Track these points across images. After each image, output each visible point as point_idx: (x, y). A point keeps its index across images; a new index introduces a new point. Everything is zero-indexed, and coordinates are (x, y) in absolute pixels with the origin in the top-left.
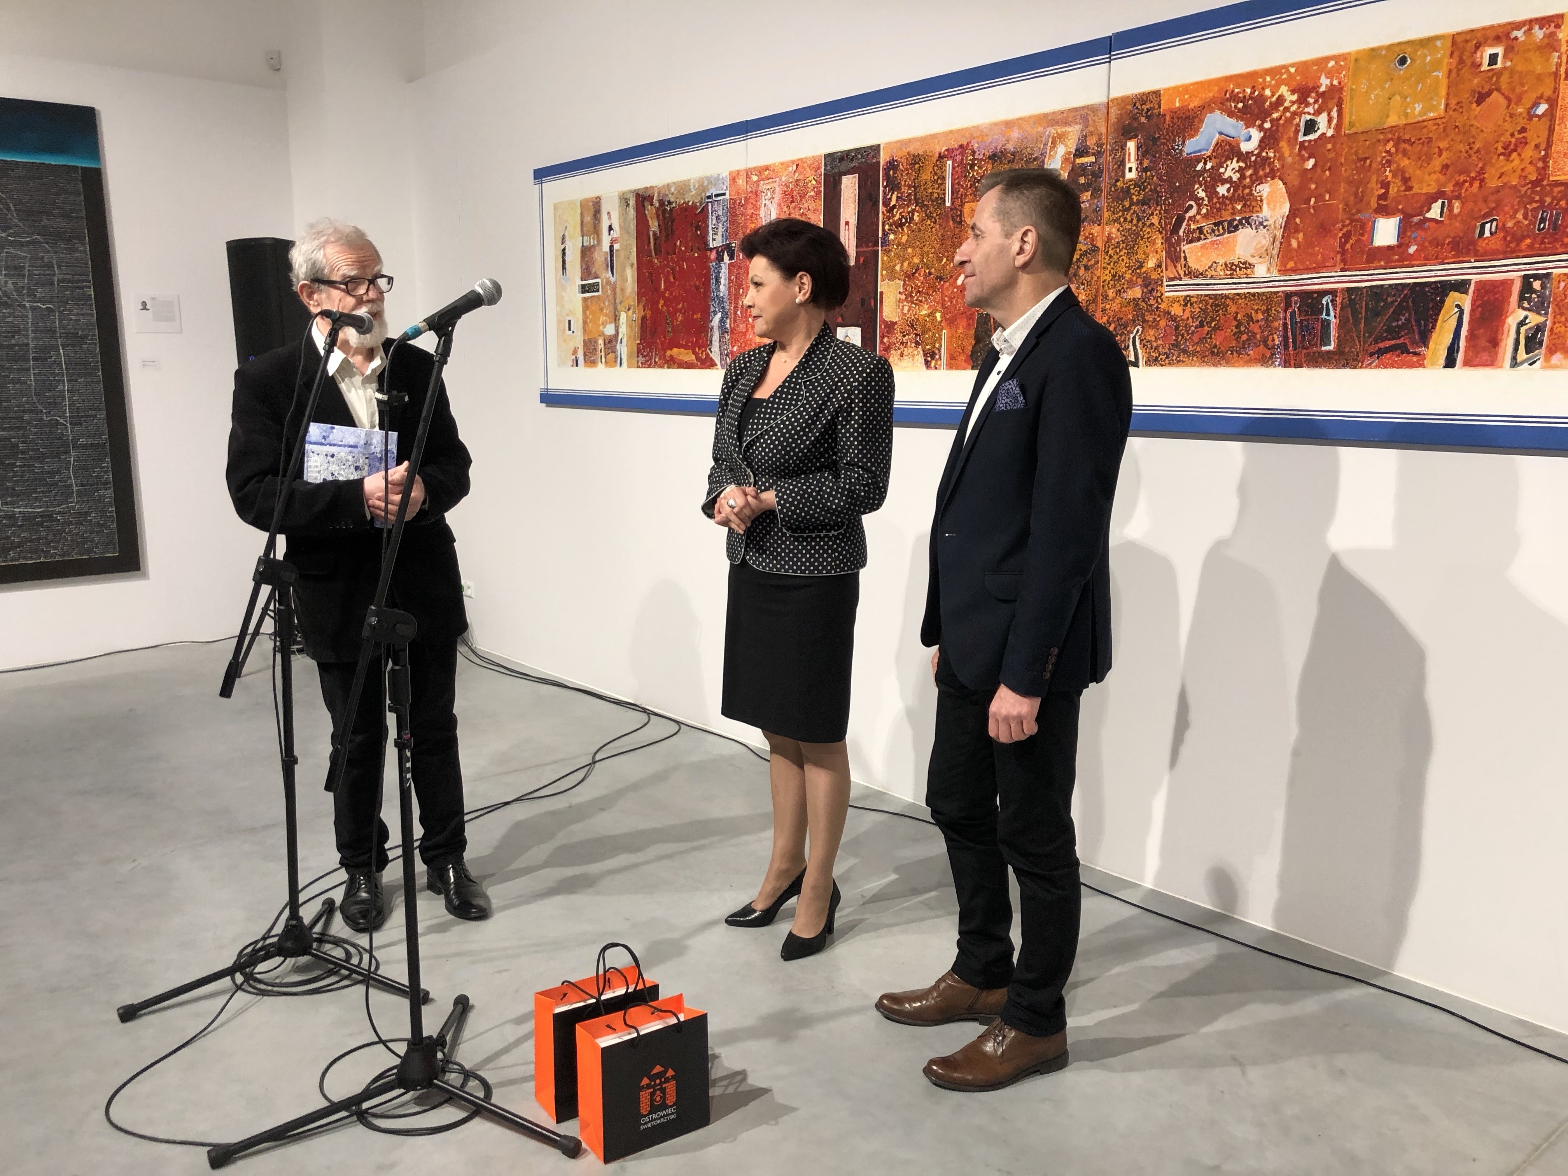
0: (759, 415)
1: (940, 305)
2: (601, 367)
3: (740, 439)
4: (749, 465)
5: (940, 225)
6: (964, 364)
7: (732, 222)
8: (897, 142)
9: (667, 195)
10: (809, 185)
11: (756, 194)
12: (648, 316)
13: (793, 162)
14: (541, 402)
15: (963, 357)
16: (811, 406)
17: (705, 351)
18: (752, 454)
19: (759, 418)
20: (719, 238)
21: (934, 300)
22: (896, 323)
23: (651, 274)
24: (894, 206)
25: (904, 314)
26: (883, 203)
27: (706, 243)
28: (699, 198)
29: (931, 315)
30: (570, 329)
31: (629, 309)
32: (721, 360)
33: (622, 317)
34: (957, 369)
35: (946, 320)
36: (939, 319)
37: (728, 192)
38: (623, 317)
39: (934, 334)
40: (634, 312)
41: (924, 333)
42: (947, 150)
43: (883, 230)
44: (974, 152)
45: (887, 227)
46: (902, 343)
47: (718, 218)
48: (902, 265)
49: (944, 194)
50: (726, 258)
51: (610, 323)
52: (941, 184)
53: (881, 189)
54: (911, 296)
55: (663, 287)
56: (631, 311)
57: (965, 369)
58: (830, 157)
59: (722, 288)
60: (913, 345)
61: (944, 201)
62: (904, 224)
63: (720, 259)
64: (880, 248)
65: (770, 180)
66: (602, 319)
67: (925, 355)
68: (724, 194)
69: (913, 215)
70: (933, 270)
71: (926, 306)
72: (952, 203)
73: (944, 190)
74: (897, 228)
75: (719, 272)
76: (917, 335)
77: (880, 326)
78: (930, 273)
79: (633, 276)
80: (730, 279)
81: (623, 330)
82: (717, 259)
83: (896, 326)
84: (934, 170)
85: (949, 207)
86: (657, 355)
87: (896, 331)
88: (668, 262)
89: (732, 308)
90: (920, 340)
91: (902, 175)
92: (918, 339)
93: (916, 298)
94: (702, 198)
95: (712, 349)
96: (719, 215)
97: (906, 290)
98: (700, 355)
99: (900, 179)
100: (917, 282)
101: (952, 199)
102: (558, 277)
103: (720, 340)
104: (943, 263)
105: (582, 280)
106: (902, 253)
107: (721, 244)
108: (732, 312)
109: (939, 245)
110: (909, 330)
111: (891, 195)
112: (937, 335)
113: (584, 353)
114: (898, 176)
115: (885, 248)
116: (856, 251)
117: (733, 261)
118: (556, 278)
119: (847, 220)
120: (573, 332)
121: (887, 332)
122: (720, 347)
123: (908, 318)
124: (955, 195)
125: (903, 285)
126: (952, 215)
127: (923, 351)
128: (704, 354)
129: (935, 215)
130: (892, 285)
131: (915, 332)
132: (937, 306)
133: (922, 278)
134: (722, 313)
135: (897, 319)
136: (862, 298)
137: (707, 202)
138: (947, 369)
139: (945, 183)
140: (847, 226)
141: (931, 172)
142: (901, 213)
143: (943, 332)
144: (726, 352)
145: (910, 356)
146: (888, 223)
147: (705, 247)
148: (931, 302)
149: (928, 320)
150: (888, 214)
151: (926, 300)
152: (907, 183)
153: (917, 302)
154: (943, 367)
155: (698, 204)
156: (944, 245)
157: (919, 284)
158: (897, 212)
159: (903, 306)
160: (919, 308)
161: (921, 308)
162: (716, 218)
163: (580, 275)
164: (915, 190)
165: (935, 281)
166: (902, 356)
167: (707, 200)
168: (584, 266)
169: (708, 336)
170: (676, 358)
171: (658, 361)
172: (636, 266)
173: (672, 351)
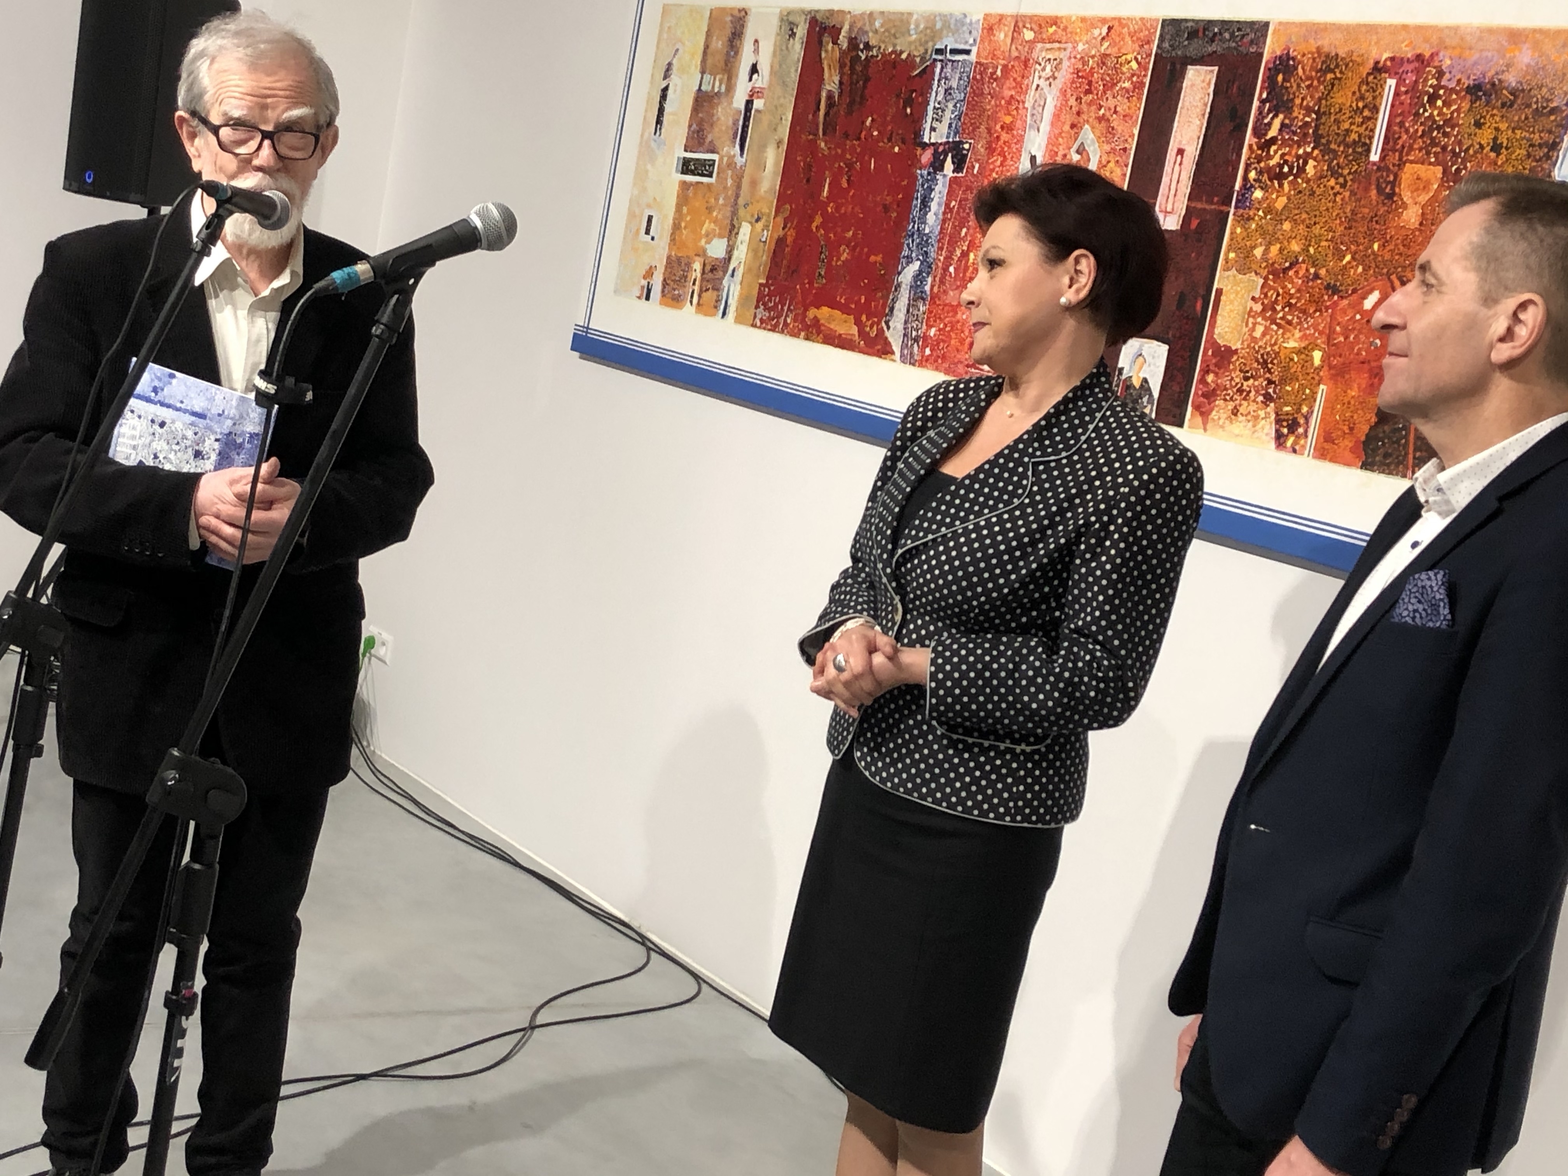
0: (938, 506)
1: (1324, 339)
2: (689, 310)
3: (895, 540)
4: (901, 590)
5: (1353, 193)
6: (1348, 455)
7: (971, 106)
8: (1301, 24)
9: (867, 33)
10: (1124, 69)
11: (1026, 63)
12: (789, 240)
13: (1104, 21)
14: (572, 349)
15: (1348, 443)
16: (1036, 512)
17: (879, 323)
18: (909, 572)
19: (936, 511)
20: (943, 128)
21: (1315, 327)
22: (1236, 351)
23: (809, 167)
24: (1273, 140)
25: (1254, 340)
26: (1255, 129)
27: (918, 133)
28: (922, 50)
29: (1305, 352)
30: (647, 232)
31: (758, 220)
32: (904, 346)
33: (742, 231)
34: (1333, 460)
35: (1330, 367)
36: (1317, 361)
37: (974, 50)
38: (745, 230)
39: (1302, 387)
40: (766, 227)
41: (1283, 381)
42: (1392, 59)
43: (1245, 178)
44: (1440, 74)
45: (1252, 175)
46: (1240, 391)
47: (948, 91)
48: (1267, 249)
49: (1371, 138)
50: (949, 166)
51: (721, 236)
52: (1369, 119)
53: (1256, 103)
54: (1274, 310)
55: (825, 193)
56: (759, 225)
57: (1348, 464)
58: (1172, 26)
59: (931, 218)
60: (1261, 398)
61: (1368, 151)
62: (1286, 176)
63: (937, 166)
64: (1232, 210)
65: (1057, 45)
66: (707, 226)
67: (1278, 421)
68: (967, 52)
69: (1306, 163)
70: (1323, 272)
71: (1298, 334)
72: (1383, 158)
73: (1372, 130)
74: (1271, 180)
75: (931, 190)
76: (1270, 382)
77: (1206, 350)
78: (1317, 276)
79: (776, 164)
80: (947, 205)
81: (741, 253)
82: (932, 165)
83: (1235, 358)
84: (1360, 90)
85: (1374, 164)
86: (791, 311)
87: (1231, 367)
88: (844, 151)
89: (942, 258)
90: (1275, 392)
91: (1299, 86)
92: (1271, 391)
93: (1281, 315)
94: (926, 51)
95: (891, 324)
96: (951, 88)
97: (1266, 295)
98: (868, 329)
99: (1294, 94)
100: (1290, 286)
101: (1383, 150)
102: (646, 135)
103: (908, 311)
104: (1344, 262)
105: (686, 150)
106: (1270, 228)
107: (944, 140)
108: (940, 264)
109: (1342, 228)
110: (1257, 370)
111: (1272, 119)
112: (1308, 391)
113: (665, 280)
114: (1291, 87)
115: (1241, 211)
116: (1187, 207)
117: (960, 175)
118: (642, 136)
119: (1182, 147)
120: (653, 239)
121: (1216, 365)
122: (906, 322)
123: (1260, 347)
124: (1391, 143)
125: (1263, 287)
126: (1378, 180)
127: (1277, 414)
128: (875, 328)
129: (1346, 172)
130: (1241, 281)
131: (1268, 375)
132: (1317, 338)
133: (1300, 281)
134: (922, 263)
135: (1239, 346)
136: (1182, 293)
137: (935, 60)
138: (1314, 457)
139: (1376, 119)
140: (1179, 157)
141: (1354, 93)
142: (1283, 155)
143: (1322, 387)
144: (914, 333)
145: (1249, 417)
146: (1256, 169)
147: (915, 139)
148: (1308, 328)
149: (1296, 359)
150: (1259, 152)
151: (1300, 323)
152: (1305, 103)
153: (1283, 322)
154: (1306, 452)
155: (918, 60)
156: (1353, 231)
157: (1293, 291)
158: (1276, 152)
159: (1254, 324)
160: (1283, 334)
161: (1288, 335)
162: (946, 90)
163: (684, 141)
164: (1317, 119)
165: (1324, 292)
166: (1236, 415)
167: (934, 56)
168: (694, 127)
169: (888, 298)
170: (824, 326)
171: (790, 323)
172: (785, 145)
173: (820, 311)
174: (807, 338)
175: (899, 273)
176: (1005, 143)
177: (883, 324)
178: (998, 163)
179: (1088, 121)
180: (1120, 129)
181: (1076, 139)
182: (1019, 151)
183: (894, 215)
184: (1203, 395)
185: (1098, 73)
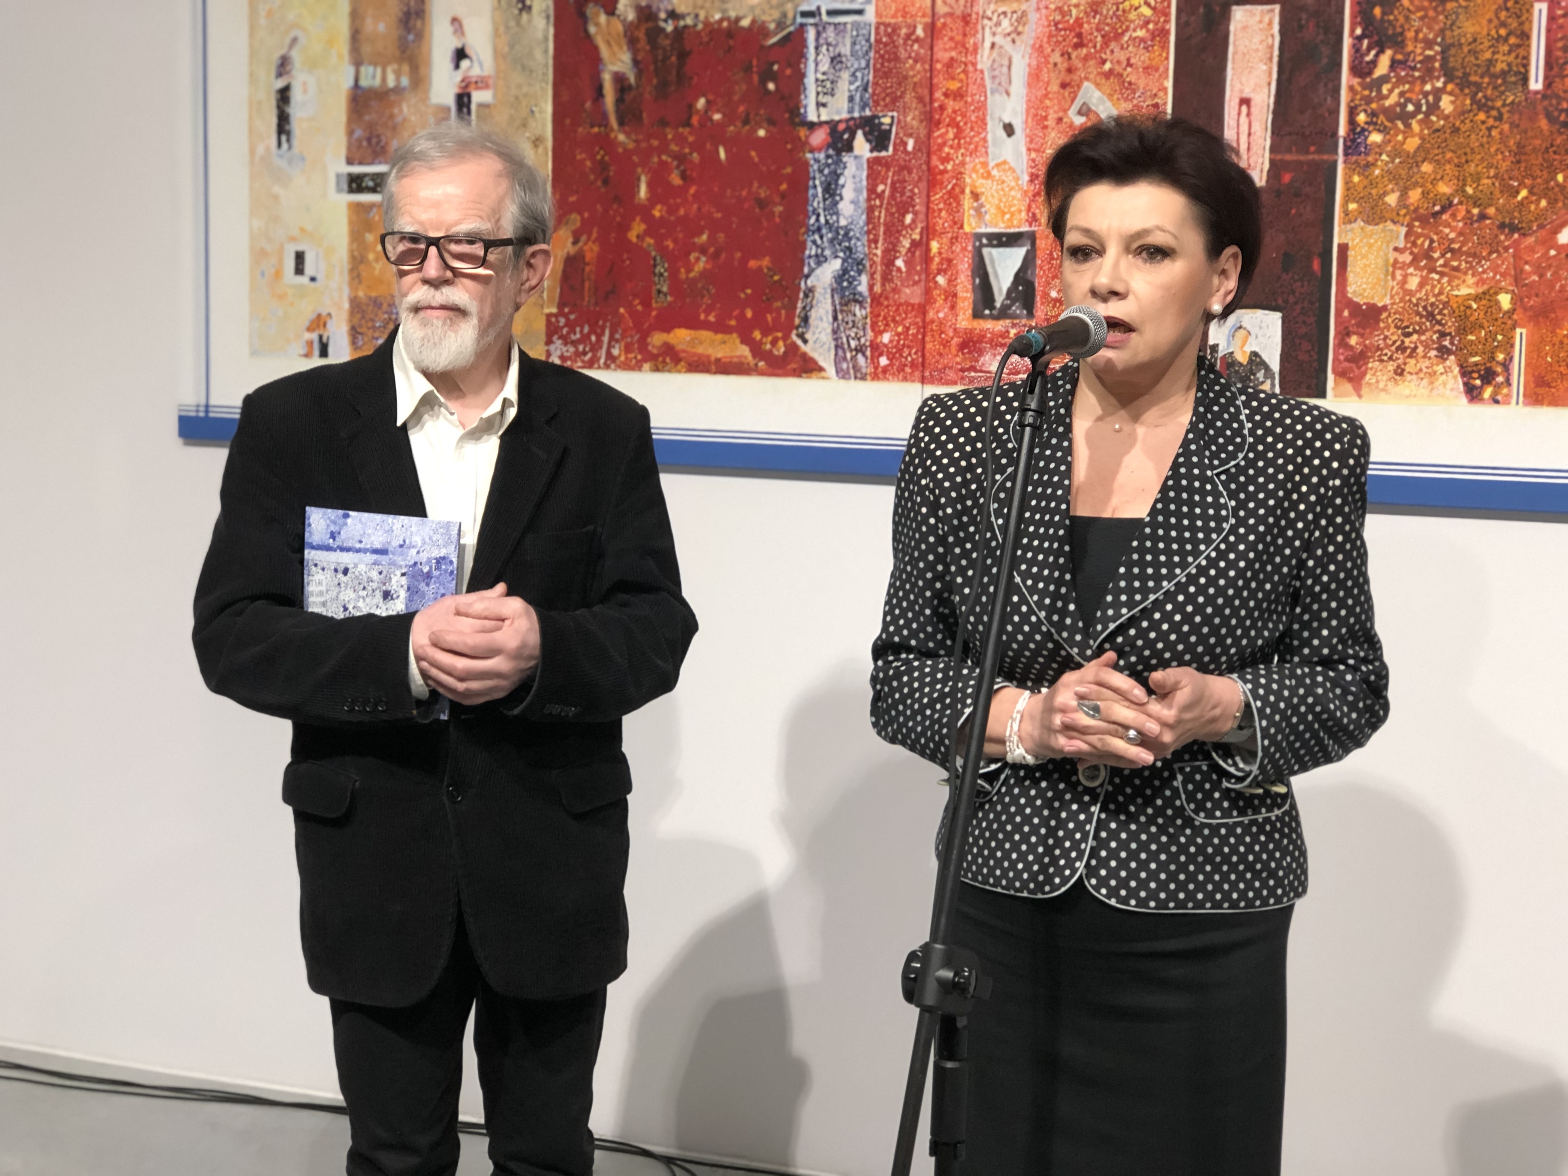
1: (1509, 280)
5: (1513, 125)
7: (882, 73)
10: (1132, 16)
11: (966, 19)
12: (589, 257)
14: (181, 437)
17: (786, 337)
20: (838, 102)
21: (1495, 269)
22: (1385, 308)
23: (602, 165)
24: (1384, 79)
25: (1411, 293)
26: (1352, 69)
27: (795, 112)
28: (776, 14)
29: (1488, 297)
30: (299, 273)
32: (839, 360)
34: (1552, 404)
35: (1526, 309)
36: (1505, 305)
37: (870, 8)
39: (1492, 336)
41: (1462, 331)
43: (1352, 122)
47: (836, 60)
48: (1404, 195)
49: (1526, 66)
50: (861, 145)
52: (1519, 46)
53: (1347, 42)
54: (1430, 258)
55: (643, 194)
59: (846, 207)
60: (1433, 353)
61: (1525, 80)
62: (1413, 115)
63: (841, 146)
64: (1341, 158)
67: (1465, 374)
68: (860, 12)
69: (1438, 99)
70: (1491, 211)
72: (1548, 86)
73: (1527, 58)
74: (1391, 120)
75: (836, 174)
76: (1443, 335)
77: (1339, 313)
80: (871, 189)
82: (832, 146)
83: (1384, 315)
84: (1498, 18)
85: (1537, 92)
86: (617, 341)
87: (1382, 325)
88: (664, 143)
89: (879, 252)
90: (1452, 343)
91: (1407, 18)
92: (1446, 343)
93: (1441, 262)
94: (784, 15)
95: (808, 336)
96: (839, 55)
97: (1414, 244)
98: (768, 347)
99: (1402, 26)
100: (1447, 230)
101: (1546, 77)
102: (261, 150)
103: (835, 318)
104: (1519, 198)
105: (350, 162)
106: (1403, 173)
107: (845, 115)
108: (878, 260)
109: (1508, 163)
110: (1420, 324)
111: (1377, 56)
112: (1500, 337)
113: (353, 328)
114: (1396, 20)
115: (1354, 158)
116: (1272, 161)
117: (884, 154)
118: (252, 152)
119: (1245, 95)
120: (313, 279)
121: (1358, 325)
122: (835, 332)
123: (1419, 299)
124: (1556, 70)
125: (1407, 235)
126: (1545, 109)
127: (1461, 367)
128: (781, 343)
129: (1499, 104)
130: (1372, 233)
131: (1437, 327)
132: (1499, 281)
133: (1461, 224)
134: (844, 261)
135: (1387, 301)
136: (1285, 254)
137: (802, 26)
138: (1526, 404)
139: (1529, 46)
140: (1244, 108)
141: (1490, 21)
142: (1402, 94)
143: (1518, 331)
144: (853, 344)
145: (1422, 375)
146: (1365, 111)
147: (791, 118)
148: (1484, 272)
149: (1475, 306)
150: (1366, 93)
151: (1472, 267)
152: (1421, 36)
153: (1446, 270)
154: (1514, 400)
155: (772, 26)
156: (1523, 165)
157: (1452, 235)
158: (1391, 91)
159: (1405, 277)
160: (1449, 282)
161: (1456, 282)
162: (833, 59)
163: (343, 152)
164: (1443, 52)
165: (1496, 231)
166: (1401, 374)
167: (799, 20)
168: (359, 133)
169: (795, 308)
170: (684, 351)
171: (620, 355)
172: (549, 143)
173: (672, 335)
174: (656, 369)
175: (807, 277)
176: (955, 112)
177: (794, 337)
178: (951, 135)
179: (1087, 79)
180: (1142, 83)
181: (1073, 101)
182: (983, 122)
183: (779, 209)
184: (1347, 360)
185: (1089, 23)
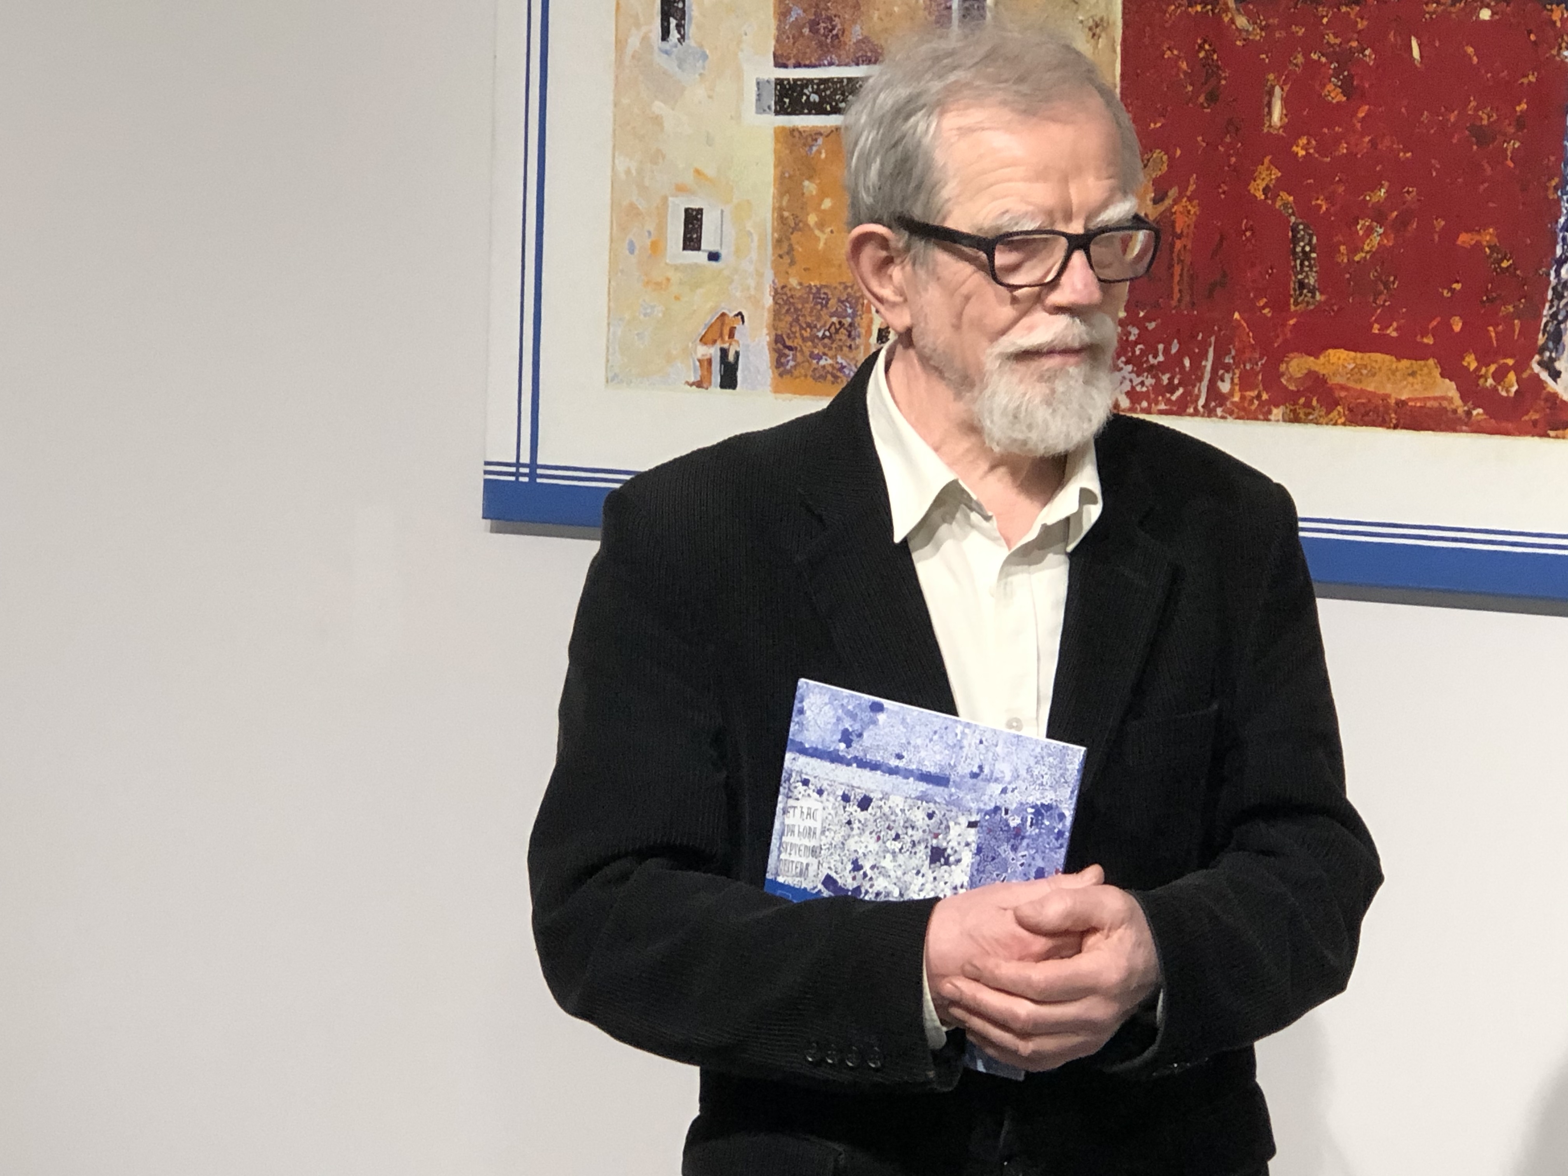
12: (1185, 222)
14: (489, 517)
17: (1521, 366)
30: (691, 244)
55: (1278, 118)
86: (1228, 368)
98: (1490, 381)
102: (634, 42)
113: (778, 339)
118: (620, 44)
120: (714, 257)
128: (1512, 376)
168: (796, 13)
169: (1540, 316)
170: (1343, 388)
171: (1232, 393)
172: (1118, 33)
173: (1322, 359)
174: (1294, 418)
175: (1560, 262)
177: (1536, 368)
183: (1513, 145)
